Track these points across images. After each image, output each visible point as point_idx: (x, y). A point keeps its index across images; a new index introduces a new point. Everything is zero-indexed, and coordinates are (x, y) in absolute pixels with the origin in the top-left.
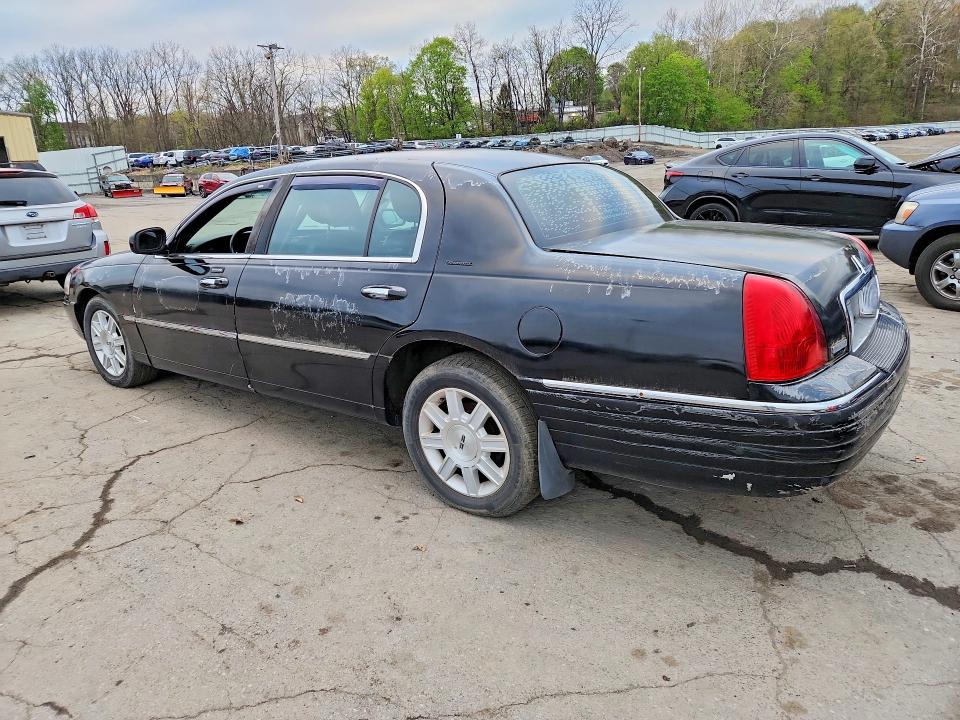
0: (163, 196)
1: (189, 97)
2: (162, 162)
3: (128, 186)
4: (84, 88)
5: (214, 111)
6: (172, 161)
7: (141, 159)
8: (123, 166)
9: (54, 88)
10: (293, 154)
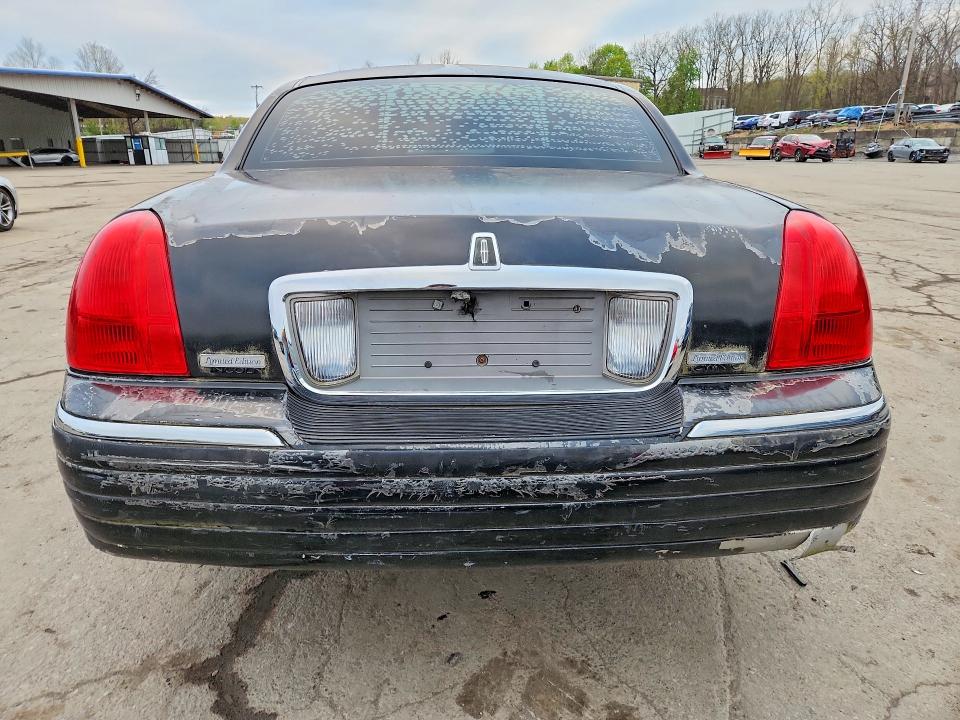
0: (748, 158)
1: (833, 56)
2: (765, 124)
3: (721, 147)
4: (731, 53)
5: (860, 69)
6: (776, 123)
7: (747, 121)
8: (728, 128)
9: (705, 56)
10: (916, 114)
